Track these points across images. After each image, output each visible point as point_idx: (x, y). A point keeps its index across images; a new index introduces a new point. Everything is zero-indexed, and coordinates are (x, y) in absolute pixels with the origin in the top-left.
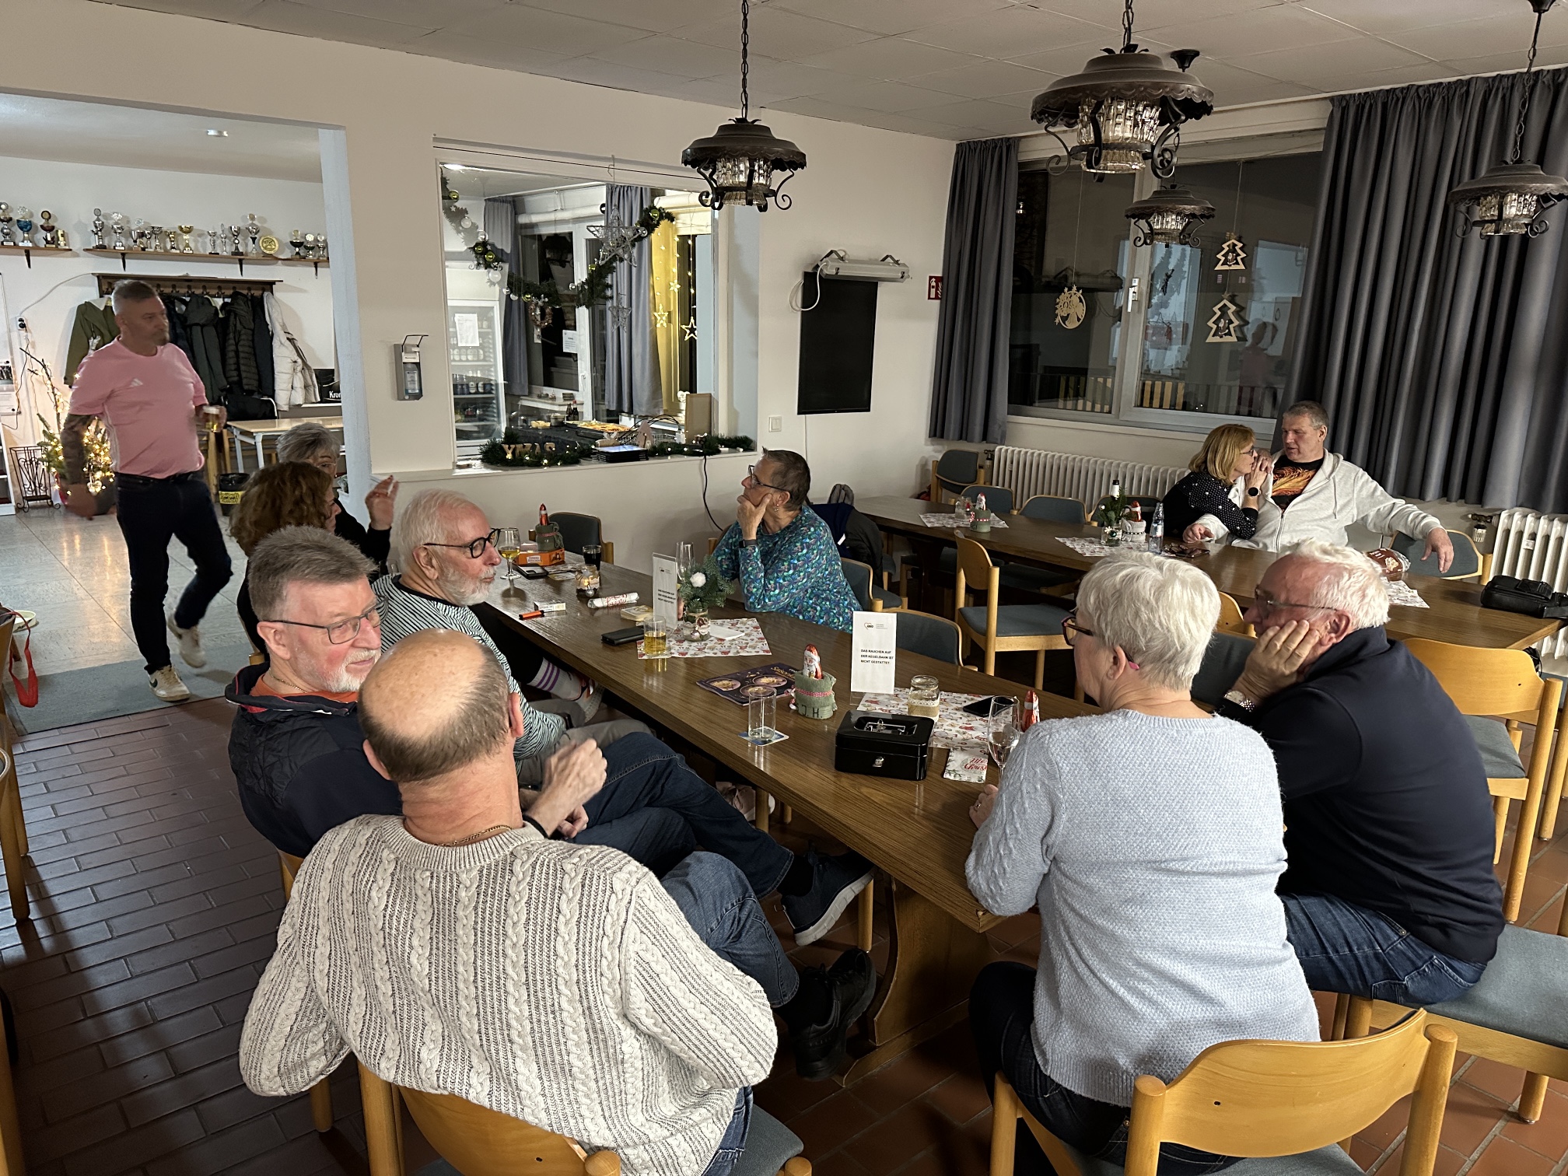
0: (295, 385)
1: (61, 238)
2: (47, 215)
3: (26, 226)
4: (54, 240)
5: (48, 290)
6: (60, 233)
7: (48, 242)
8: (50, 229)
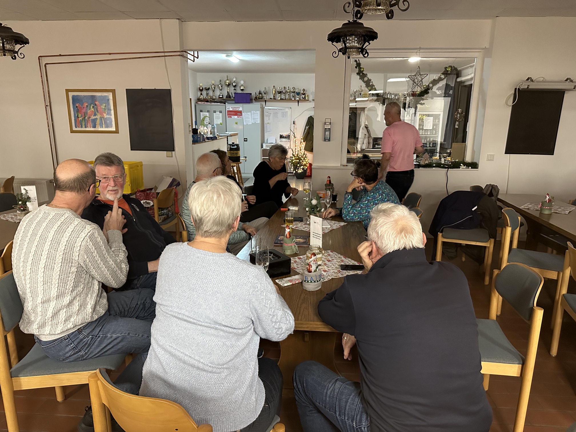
0: (364, 142)
1: (307, 97)
2: (304, 90)
3: (298, 94)
4: (305, 98)
5: (302, 113)
6: (307, 95)
7: (303, 98)
8: (304, 94)
